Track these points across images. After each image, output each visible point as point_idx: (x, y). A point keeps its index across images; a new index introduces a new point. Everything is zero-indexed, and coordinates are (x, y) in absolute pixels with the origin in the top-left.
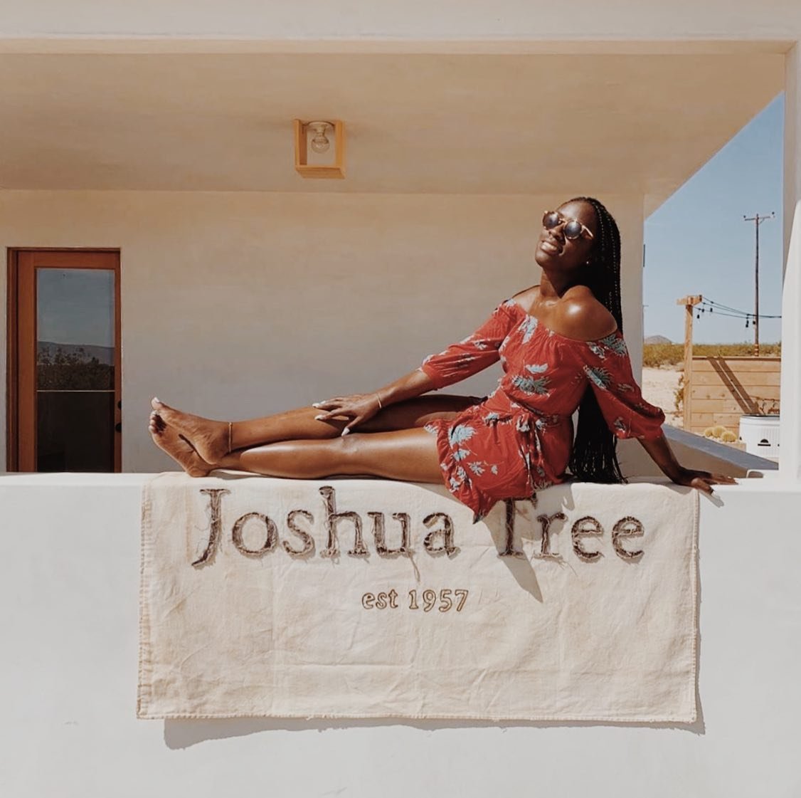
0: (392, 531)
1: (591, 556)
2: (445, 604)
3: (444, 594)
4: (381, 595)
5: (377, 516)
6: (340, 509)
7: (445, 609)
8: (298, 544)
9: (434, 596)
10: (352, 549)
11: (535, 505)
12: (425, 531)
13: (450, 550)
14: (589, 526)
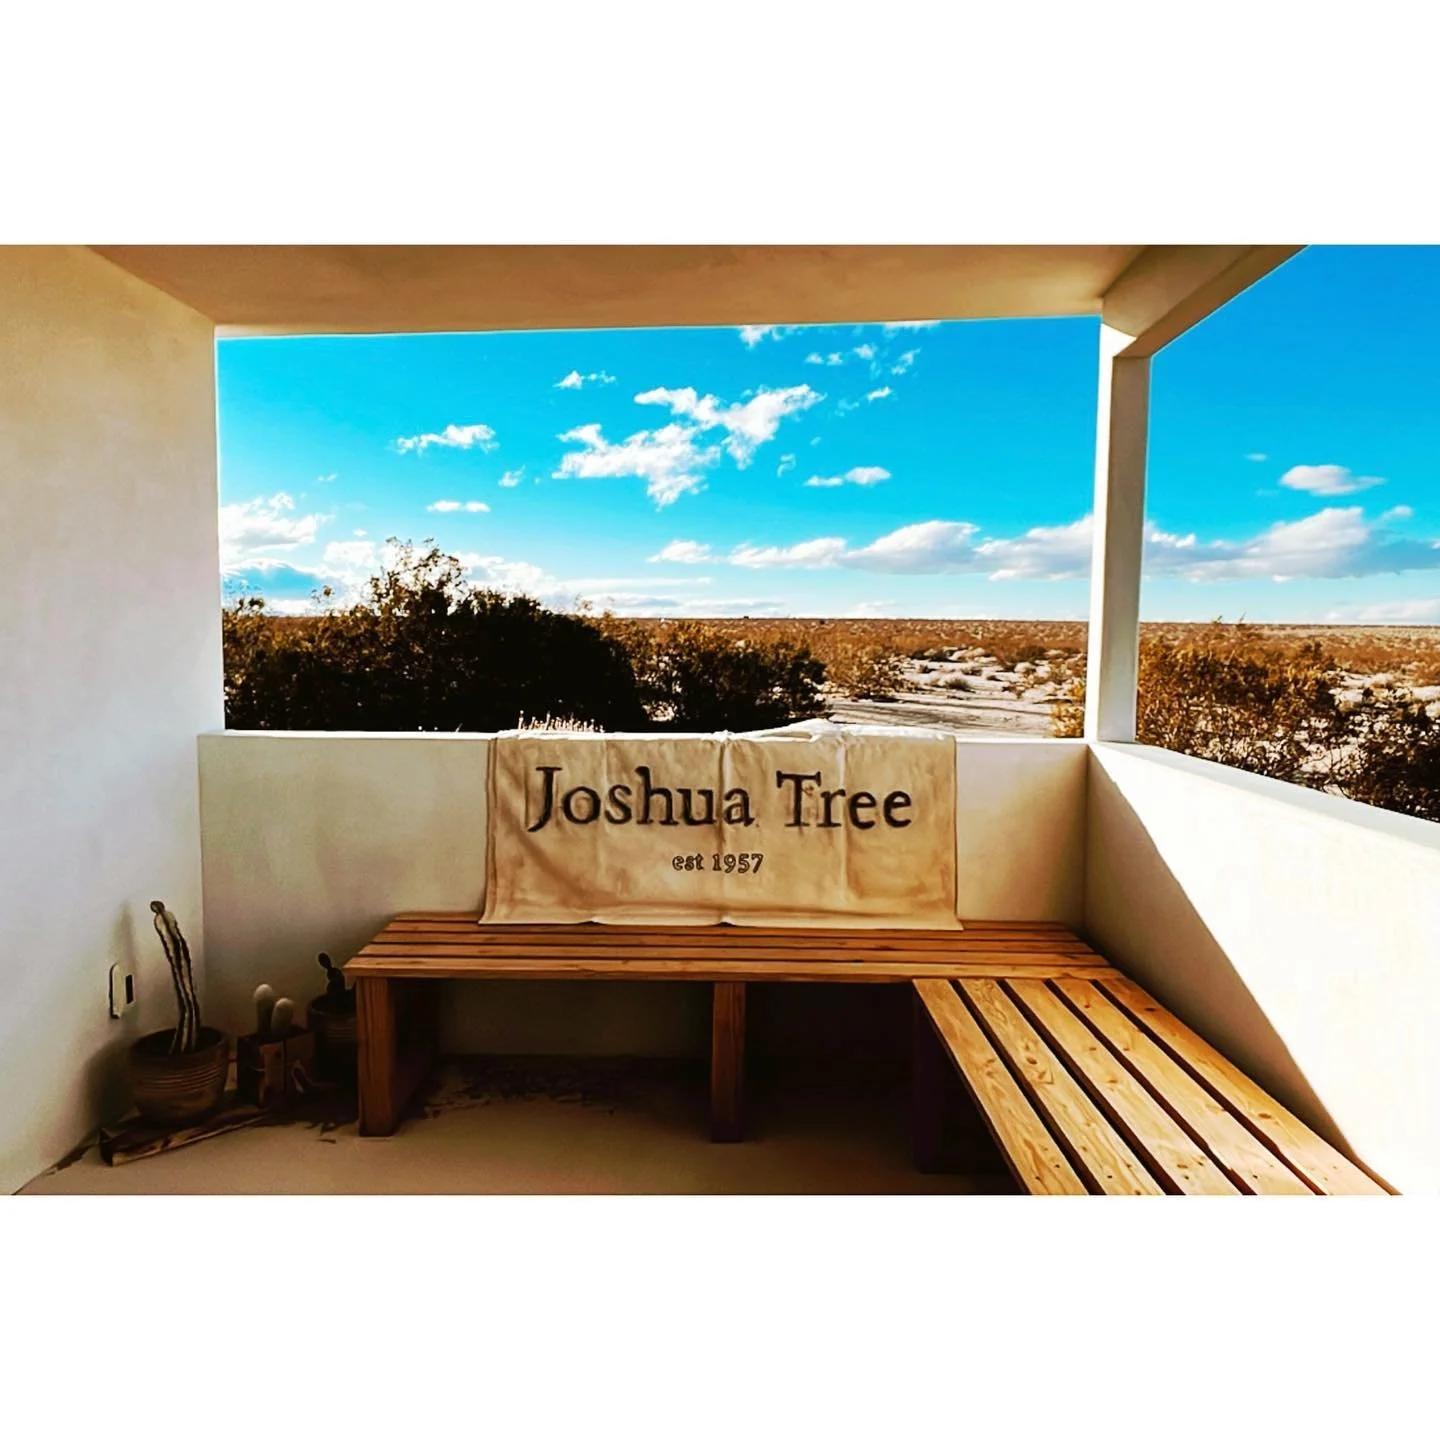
0: (698, 804)
1: (868, 825)
2: (743, 867)
3: (743, 857)
4: (690, 859)
5: (686, 794)
6: (653, 785)
7: (744, 871)
8: (617, 814)
9: (734, 859)
10: (664, 819)
11: (819, 784)
12: (727, 804)
13: (748, 821)
14: (864, 800)
